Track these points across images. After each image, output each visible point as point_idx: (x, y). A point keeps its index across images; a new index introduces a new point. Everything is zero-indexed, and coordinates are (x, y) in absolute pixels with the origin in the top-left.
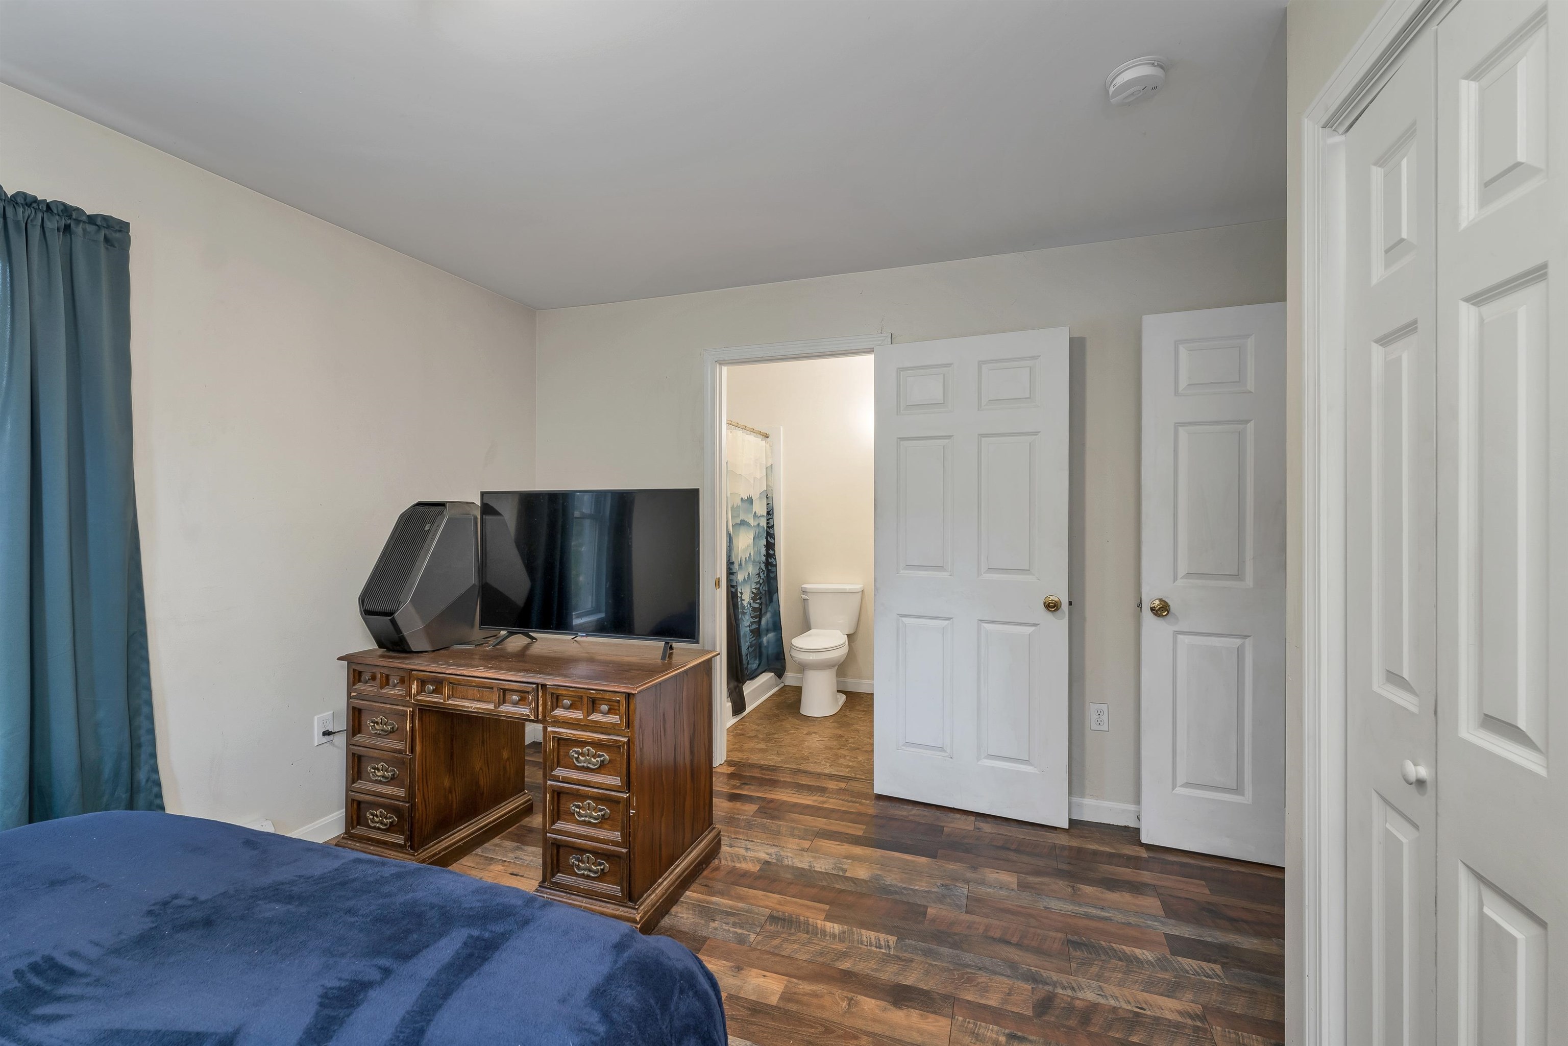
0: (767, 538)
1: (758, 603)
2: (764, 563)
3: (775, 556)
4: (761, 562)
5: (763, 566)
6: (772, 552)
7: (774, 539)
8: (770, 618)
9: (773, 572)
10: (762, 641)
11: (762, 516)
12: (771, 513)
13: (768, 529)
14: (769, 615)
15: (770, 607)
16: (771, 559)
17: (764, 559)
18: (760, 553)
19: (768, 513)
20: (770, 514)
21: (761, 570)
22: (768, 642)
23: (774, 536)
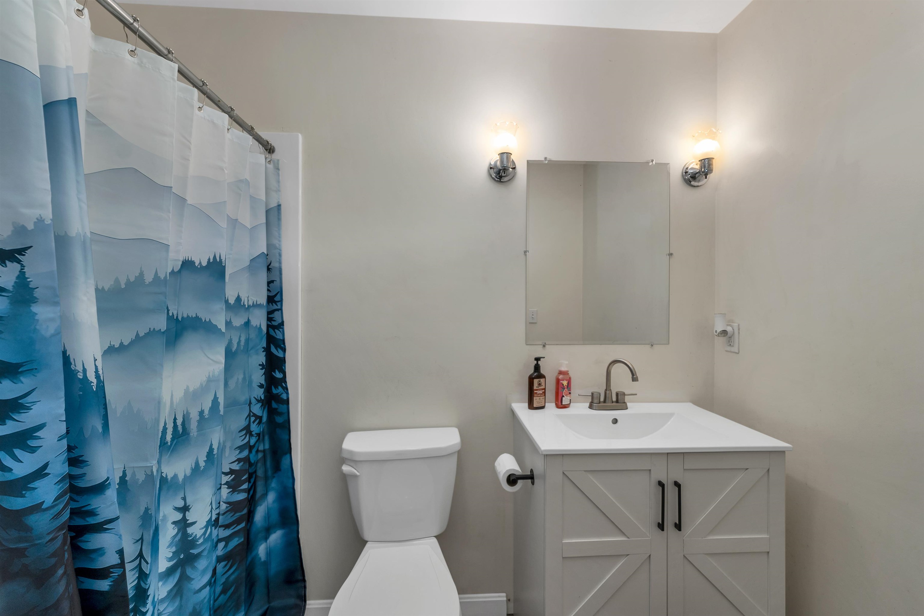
0: (267, 350)
1: (244, 491)
2: (258, 401)
3: (285, 382)
4: (254, 401)
5: (257, 409)
6: (278, 375)
7: (284, 350)
8: (274, 502)
9: (280, 414)
10: (257, 554)
11: (256, 306)
12: (277, 298)
13: (271, 331)
14: (271, 497)
15: (274, 481)
16: (276, 387)
17: (260, 393)
18: (251, 382)
19: (271, 300)
20: (276, 302)
21: (253, 419)
22: (269, 553)
23: (284, 344)
